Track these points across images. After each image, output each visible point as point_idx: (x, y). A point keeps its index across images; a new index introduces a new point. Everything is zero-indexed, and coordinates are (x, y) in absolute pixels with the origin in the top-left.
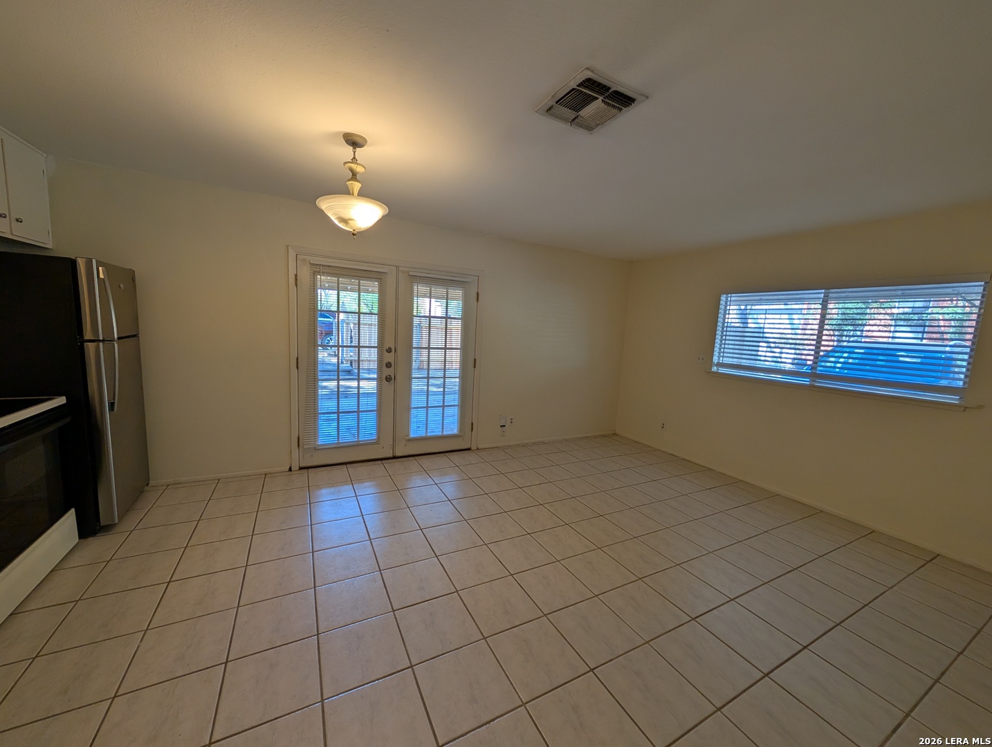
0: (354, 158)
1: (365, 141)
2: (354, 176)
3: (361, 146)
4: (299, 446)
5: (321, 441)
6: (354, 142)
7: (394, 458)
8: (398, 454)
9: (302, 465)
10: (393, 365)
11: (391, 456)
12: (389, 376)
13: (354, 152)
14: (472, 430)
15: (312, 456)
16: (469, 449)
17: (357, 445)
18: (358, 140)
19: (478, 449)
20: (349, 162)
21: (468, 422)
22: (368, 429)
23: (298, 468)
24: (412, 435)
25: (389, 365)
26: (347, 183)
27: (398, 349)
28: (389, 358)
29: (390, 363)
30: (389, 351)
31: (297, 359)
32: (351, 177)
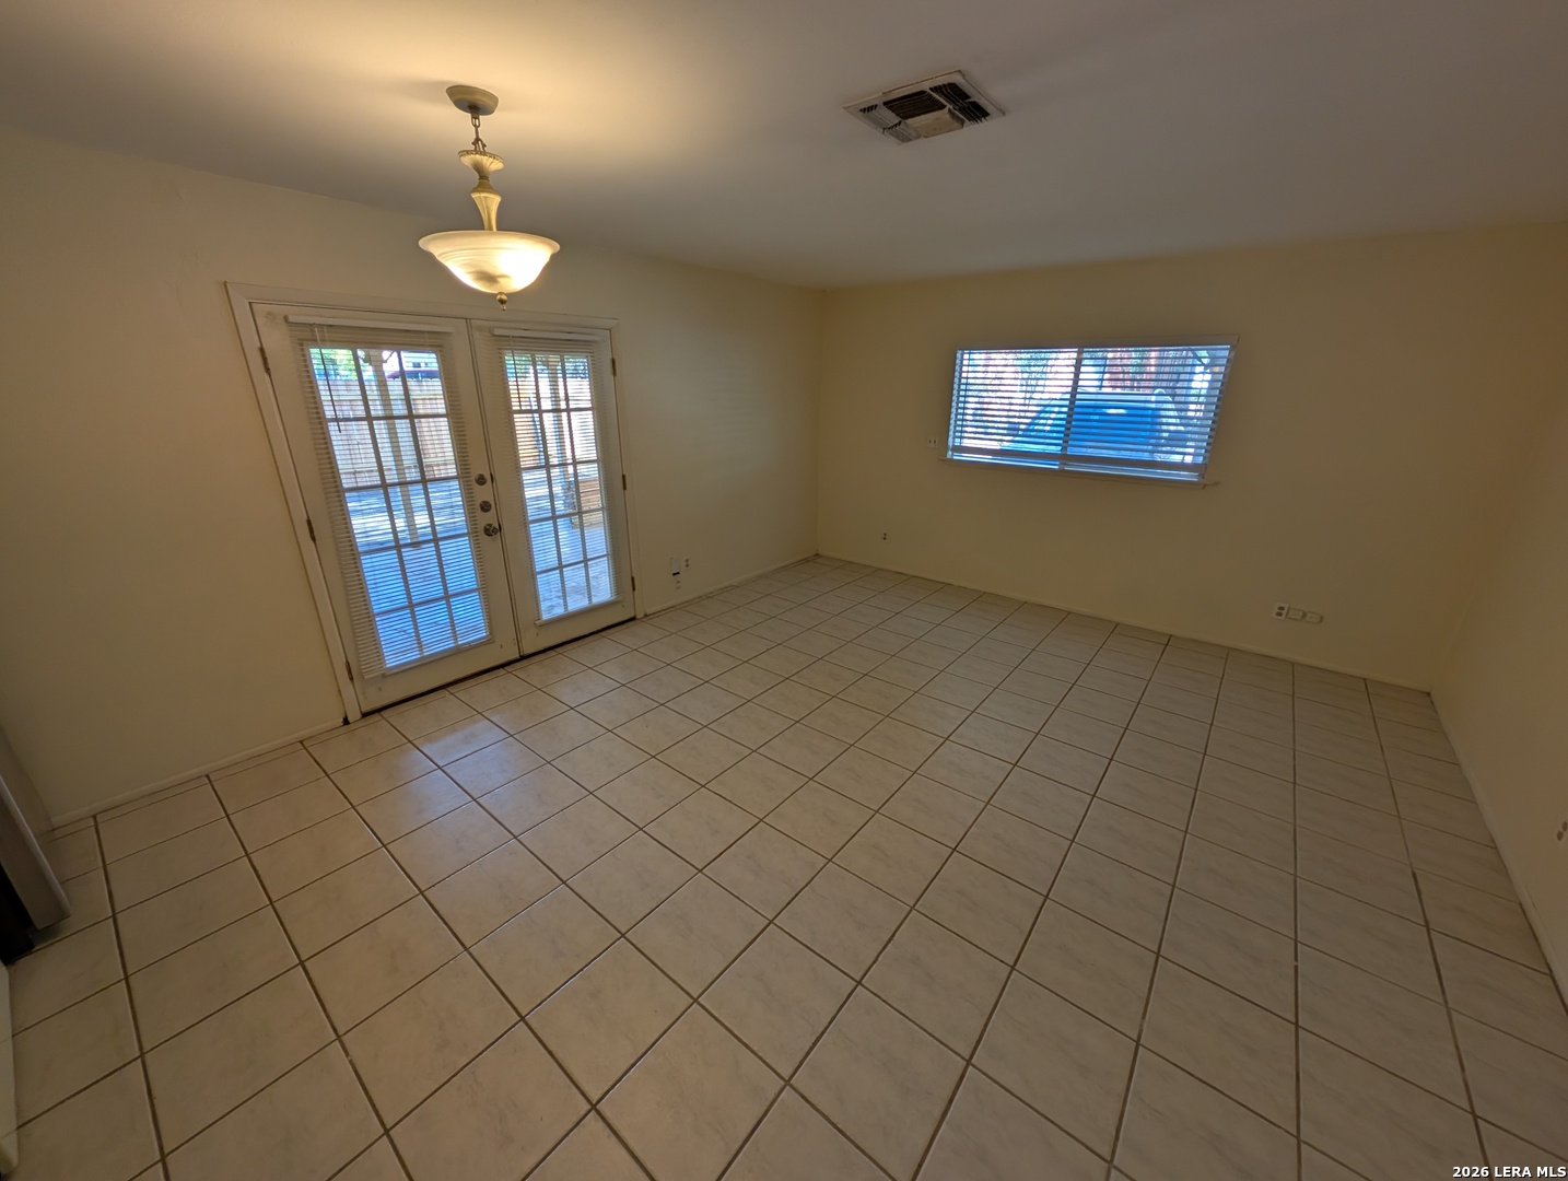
0: (477, 140)
1: (495, 100)
2: (483, 179)
3: (488, 111)
4: (352, 679)
5: (392, 661)
6: (473, 103)
7: (523, 658)
8: (528, 650)
9: (366, 709)
10: (493, 506)
11: (517, 656)
12: (490, 525)
13: (476, 127)
14: (634, 589)
15: (380, 689)
16: (633, 619)
17: (458, 652)
18: (479, 99)
19: (646, 616)
20: (468, 152)
21: (625, 580)
22: (471, 621)
23: (359, 716)
24: (545, 617)
25: (485, 507)
26: (474, 196)
27: (497, 477)
28: (484, 494)
29: (486, 502)
30: (481, 480)
31: (309, 522)
32: (477, 181)
